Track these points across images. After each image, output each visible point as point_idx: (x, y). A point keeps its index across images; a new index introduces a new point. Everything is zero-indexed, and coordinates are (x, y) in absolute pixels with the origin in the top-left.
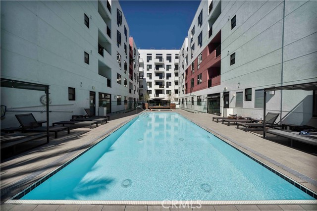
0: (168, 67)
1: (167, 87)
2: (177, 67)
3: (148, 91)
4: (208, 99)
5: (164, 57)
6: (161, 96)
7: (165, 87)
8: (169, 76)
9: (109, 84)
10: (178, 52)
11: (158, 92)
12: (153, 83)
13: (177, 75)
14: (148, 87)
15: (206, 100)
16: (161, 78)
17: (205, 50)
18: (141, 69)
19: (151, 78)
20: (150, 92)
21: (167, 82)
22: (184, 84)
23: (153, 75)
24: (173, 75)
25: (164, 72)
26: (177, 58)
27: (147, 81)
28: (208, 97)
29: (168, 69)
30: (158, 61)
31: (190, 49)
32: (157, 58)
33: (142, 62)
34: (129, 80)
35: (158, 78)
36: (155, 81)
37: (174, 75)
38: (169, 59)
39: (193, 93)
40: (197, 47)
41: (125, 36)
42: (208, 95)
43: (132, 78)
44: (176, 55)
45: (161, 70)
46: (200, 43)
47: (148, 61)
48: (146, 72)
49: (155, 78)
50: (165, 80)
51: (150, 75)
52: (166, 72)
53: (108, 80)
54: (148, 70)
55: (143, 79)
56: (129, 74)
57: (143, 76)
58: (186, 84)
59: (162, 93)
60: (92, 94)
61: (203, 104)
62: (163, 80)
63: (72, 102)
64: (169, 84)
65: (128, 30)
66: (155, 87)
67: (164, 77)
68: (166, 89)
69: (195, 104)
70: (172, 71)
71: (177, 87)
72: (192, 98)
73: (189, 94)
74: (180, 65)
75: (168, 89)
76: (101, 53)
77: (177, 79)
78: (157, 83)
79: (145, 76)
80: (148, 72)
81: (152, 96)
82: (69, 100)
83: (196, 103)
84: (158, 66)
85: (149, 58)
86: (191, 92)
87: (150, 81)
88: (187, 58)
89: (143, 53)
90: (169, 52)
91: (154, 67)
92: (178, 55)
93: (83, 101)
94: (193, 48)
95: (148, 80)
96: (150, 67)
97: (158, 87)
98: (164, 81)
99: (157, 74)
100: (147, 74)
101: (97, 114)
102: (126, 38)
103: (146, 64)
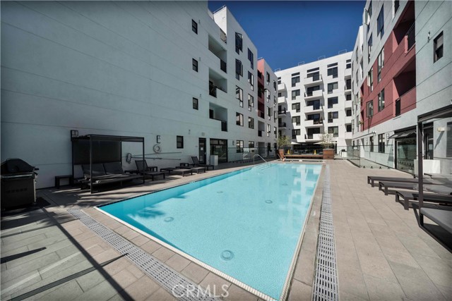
0: (331, 87)
1: (330, 120)
2: (349, 83)
3: (293, 130)
4: (396, 139)
5: (323, 71)
6: (316, 137)
7: (325, 121)
8: (333, 101)
9: (224, 128)
10: (349, 55)
11: (311, 131)
12: (303, 118)
13: (348, 97)
14: (294, 124)
15: (392, 141)
16: (316, 107)
17: (389, 40)
18: (281, 100)
19: (298, 110)
20: (297, 132)
21: (330, 114)
22: (359, 112)
23: (303, 105)
24: (342, 99)
25: (322, 98)
26: (349, 66)
27: (292, 116)
28: (396, 136)
29: (330, 91)
30: (310, 81)
31: (366, 46)
32: (309, 76)
33: (283, 88)
34: (257, 119)
35: (310, 109)
36: (306, 114)
37: (345, 98)
38: (333, 71)
39: (372, 130)
40: (376, 39)
41: (250, 62)
42: (396, 132)
43: (262, 116)
44: (348, 61)
45: (316, 94)
46: (381, 30)
47: (293, 85)
48: (290, 102)
49: (306, 109)
50: (325, 110)
51: (297, 107)
52: (327, 96)
53: (222, 123)
54: (293, 98)
55: (285, 113)
56: (257, 111)
57: (285, 110)
58: (362, 113)
59: (319, 132)
60: (202, 141)
61: (387, 149)
62: (321, 110)
63: (180, 150)
64: (333, 116)
65: (254, 51)
66: (306, 124)
67: (323, 105)
68: (326, 124)
69: (374, 150)
70: (340, 92)
71: (349, 120)
72: (371, 138)
73: (366, 132)
74: (353, 79)
75: (331, 125)
76: (213, 93)
77: (349, 104)
78: (310, 117)
79: (289, 109)
80: (294, 102)
81: (301, 139)
82: (178, 148)
83: (376, 148)
84: (310, 90)
85: (296, 79)
86: (369, 127)
87: (298, 114)
88: (362, 63)
89: (285, 75)
90: (332, 60)
91: (303, 91)
92: (349, 61)
93: (192, 149)
94: (370, 43)
95: (293, 113)
96: (297, 92)
97: (311, 124)
98: (323, 112)
99: (309, 103)
100: (293, 104)
101: (208, 163)
102: (252, 64)
103: (290, 89)
